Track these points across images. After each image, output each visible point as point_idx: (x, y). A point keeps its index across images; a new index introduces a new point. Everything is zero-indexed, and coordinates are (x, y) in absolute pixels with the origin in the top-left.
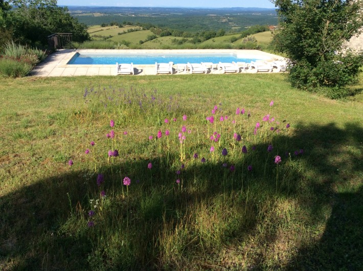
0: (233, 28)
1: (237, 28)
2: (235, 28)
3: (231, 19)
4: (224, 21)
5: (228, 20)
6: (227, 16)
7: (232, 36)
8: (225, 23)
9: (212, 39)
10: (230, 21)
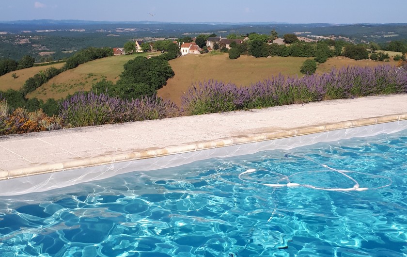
0: (42, 54)
1: (48, 53)
2: (46, 53)
3: (36, 38)
4: (23, 42)
5: (30, 40)
6: (27, 35)
7: (49, 66)
8: (26, 45)
9: (12, 73)
10: (34, 42)
